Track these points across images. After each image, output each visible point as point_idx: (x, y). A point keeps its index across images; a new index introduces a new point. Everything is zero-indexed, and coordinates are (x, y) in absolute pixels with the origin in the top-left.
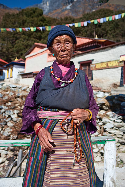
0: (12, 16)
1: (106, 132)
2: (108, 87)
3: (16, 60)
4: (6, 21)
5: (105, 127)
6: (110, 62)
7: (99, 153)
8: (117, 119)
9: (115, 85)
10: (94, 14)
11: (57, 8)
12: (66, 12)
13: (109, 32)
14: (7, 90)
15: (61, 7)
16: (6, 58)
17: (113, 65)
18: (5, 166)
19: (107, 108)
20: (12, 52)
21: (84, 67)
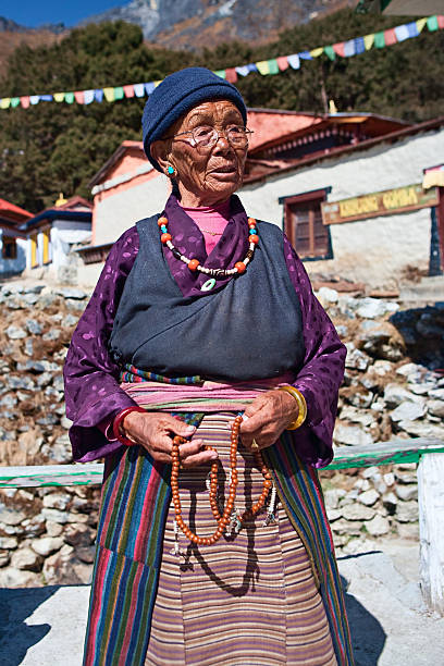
0: (39, 55)
1: (399, 434)
2: (388, 279)
3: (61, 203)
4: (19, 75)
5: (395, 415)
6: (391, 194)
7: (381, 507)
8: (434, 389)
9: (412, 273)
10: (318, 27)
11: (186, 17)
12: (219, 27)
13: (376, 87)
14: (54, 307)
15: (200, 12)
16: (22, 196)
17: (398, 201)
18: (63, 562)
19: (398, 353)
20: (44, 178)
21: (299, 216)
